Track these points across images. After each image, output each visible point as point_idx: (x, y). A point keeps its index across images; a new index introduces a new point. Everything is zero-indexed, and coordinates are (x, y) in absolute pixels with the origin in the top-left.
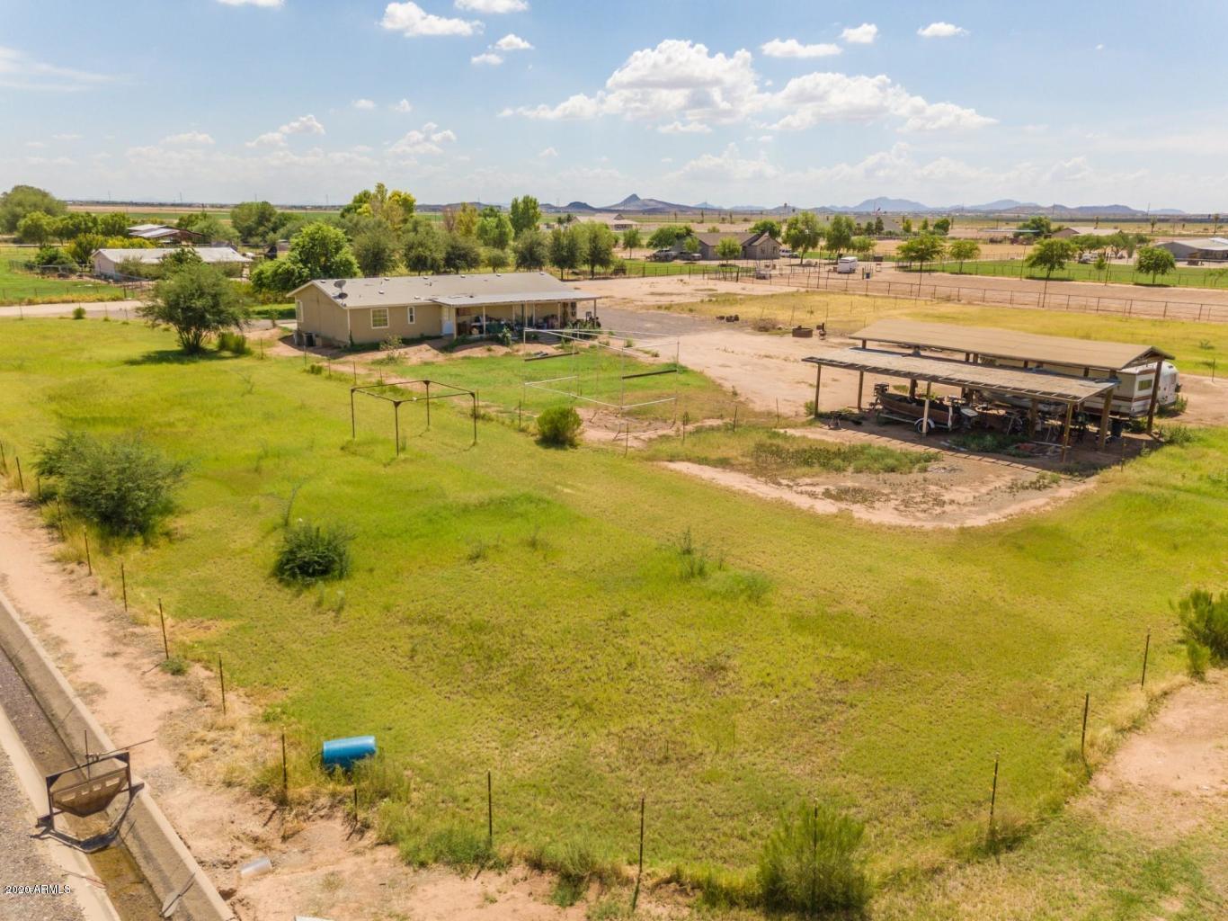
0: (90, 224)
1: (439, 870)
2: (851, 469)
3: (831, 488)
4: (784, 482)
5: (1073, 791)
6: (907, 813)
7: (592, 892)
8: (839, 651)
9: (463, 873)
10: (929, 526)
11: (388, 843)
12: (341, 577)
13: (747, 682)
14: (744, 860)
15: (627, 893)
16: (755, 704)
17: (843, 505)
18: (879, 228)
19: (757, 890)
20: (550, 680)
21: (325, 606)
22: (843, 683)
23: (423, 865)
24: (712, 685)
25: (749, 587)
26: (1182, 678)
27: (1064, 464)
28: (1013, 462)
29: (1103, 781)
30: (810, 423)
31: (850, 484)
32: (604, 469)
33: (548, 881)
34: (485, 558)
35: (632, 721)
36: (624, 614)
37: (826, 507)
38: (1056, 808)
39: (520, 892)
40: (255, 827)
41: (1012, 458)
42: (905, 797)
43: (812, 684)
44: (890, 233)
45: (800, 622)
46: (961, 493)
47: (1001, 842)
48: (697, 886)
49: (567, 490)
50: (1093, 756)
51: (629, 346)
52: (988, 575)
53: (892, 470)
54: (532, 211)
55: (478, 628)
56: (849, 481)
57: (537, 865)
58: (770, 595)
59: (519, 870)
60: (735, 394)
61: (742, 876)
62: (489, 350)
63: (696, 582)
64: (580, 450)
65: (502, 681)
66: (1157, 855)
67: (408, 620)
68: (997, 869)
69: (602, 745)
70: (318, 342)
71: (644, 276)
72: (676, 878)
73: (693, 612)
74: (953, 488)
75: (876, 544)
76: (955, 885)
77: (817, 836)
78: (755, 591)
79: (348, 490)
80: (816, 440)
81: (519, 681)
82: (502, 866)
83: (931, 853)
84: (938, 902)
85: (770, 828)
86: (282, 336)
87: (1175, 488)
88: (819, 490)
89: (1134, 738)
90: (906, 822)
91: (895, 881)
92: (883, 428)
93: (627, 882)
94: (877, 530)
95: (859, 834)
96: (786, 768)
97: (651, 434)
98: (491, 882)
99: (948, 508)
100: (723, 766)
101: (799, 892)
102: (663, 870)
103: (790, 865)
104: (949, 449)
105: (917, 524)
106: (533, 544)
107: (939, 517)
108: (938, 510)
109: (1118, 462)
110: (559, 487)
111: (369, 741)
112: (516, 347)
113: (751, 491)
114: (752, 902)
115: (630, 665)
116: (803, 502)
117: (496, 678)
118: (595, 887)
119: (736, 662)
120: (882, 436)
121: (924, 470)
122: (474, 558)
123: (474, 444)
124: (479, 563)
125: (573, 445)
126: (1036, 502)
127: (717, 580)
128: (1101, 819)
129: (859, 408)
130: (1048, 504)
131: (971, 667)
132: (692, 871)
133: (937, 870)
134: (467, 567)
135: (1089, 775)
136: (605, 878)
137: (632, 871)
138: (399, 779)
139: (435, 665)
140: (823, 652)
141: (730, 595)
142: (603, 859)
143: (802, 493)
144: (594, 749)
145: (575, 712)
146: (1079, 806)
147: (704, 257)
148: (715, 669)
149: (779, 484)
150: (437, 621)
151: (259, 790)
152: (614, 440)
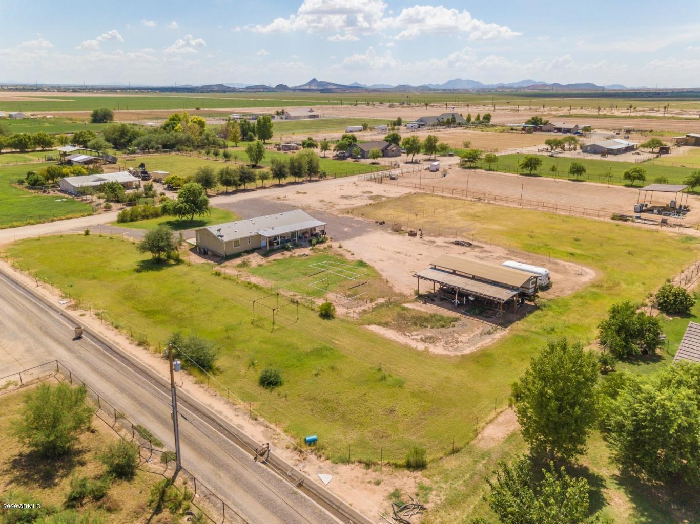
0: (27, 140)
1: (340, 464)
2: (429, 326)
3: (423, 336)
4: (408, 334)
5: (472, 439)
6: (437, 446)
7: (372, 466)
8: (424, 404)
9: (346, 465)
10: (452, 354)
11: (328, 459)
12: (281, 385)
13: (400, 415)
14: (402, 458)
15: (379, 466)
16: (403, 421)
17: (426, 345)
18: (454, 121)
19: (405, 464)
20: (350, 417)
21: (281, 396)
22: (424, 414)
23: (337, 463)
24: (391, 416)
25: (399, 383)
26: (507, 407)
27: (501, 321)
28: (484, 320)
29: (480, 436)
30: (415, 300)
31: (429, 334)
32: (346, 330)
33: (363, 465)
34: (320, 375)
35: (373, 427)
36: (365, 394)
37: (421, 346)
38: (468, 443)
39: (358, 467)
40: (297, 457)
41: (485, 319)
42: (437, 443)
43: (416, 414)
44: (459, 124)
45: (414, 395)
46: (464, 338)
47: (455, 451)
48: (393, 464)
49: (336, 342)
50: (479, 430)
51: (340, 247)
52: (467, 373)
53: (443, 326)
54: (268, 124)
55: (326, 401)
56: (429, 333)
57: (360, 462)
58: (404, 385)
59: (357, 463)
60: (387, 282)
61: (402, 462)
62: (283, 254)
63: (383, 382)
64: (336, 320)
65: (338, 417)
66: (484, 452)
67: (306, 399)
68: (453, 457)
69: (368, 435)
70: (209, 253)
71: (335, 178)
72: (389, 463)
73: (384, 392)
74: (463, 335)
75: (435, 362)
76: (444, 461)
77: (417, 453)
78: (400, 384)
79: (264, 346)
80: (418, 311)
81: (343, 417)
82: (353, 463)
83: (440, 455)
84: (441, 464)
85: (407, 452)
86: (190, 248)
87: (532, 332)
88: (419, 337)
89: (490, 425)
90: (436, 448)
91: (432, 461)
92: (442, 303)
93: (379, 464)
94: (436, 356)
95: (425, 452)
96: (410, 437)
97: (359, 309)
98: (352, 466)
99: (460, 345)
100: (396, 438)
101: (413, 464)
102: (386, 462)
103: (412, 459)
104: (464, 314)
105: (448, 353)
106: (332, 368)
107: (456, 349)
108: (456, 346)
109: (519, 319)
110: (334, 341)
111: (315, 437)
112: (294, 251)
113: (397, 340)
114: (404, 467)
115: (370, 411)
116: (413, 344)
117: (337, 416)
118: (373, 466)
119: (397, 409)
120: (441, 307)
121: (454, 326)
122: (317, 375)
123: (298, 319)
124: (319, 377)
125: (333, 318)
126: (488, 341)
127: (389, 380)
128: (477, 445)
129: (434, 290)
130: (490, 342)
131: (457, 406)
132: (392, 461)
133: (441, 458)
134: (316, 378)
135: (477, 435)
136: (375, 464)
137: (380, 462)
138: (324, 445)
139: (319, 413)
140: (419, 404)
141: (393, 386)
142: (374, 460)
143: (413, 339)
144: (366, 435)
145: (359, 426)
146: (473, 442)
147: (363, 157)
148: (392, 411)
149: (406, 335)
150: (314, 399)
151: (295, 449)
152: (347, 313)
